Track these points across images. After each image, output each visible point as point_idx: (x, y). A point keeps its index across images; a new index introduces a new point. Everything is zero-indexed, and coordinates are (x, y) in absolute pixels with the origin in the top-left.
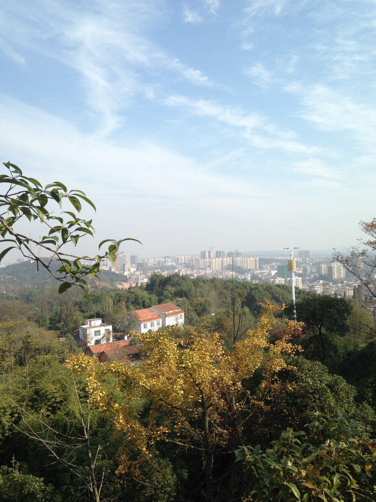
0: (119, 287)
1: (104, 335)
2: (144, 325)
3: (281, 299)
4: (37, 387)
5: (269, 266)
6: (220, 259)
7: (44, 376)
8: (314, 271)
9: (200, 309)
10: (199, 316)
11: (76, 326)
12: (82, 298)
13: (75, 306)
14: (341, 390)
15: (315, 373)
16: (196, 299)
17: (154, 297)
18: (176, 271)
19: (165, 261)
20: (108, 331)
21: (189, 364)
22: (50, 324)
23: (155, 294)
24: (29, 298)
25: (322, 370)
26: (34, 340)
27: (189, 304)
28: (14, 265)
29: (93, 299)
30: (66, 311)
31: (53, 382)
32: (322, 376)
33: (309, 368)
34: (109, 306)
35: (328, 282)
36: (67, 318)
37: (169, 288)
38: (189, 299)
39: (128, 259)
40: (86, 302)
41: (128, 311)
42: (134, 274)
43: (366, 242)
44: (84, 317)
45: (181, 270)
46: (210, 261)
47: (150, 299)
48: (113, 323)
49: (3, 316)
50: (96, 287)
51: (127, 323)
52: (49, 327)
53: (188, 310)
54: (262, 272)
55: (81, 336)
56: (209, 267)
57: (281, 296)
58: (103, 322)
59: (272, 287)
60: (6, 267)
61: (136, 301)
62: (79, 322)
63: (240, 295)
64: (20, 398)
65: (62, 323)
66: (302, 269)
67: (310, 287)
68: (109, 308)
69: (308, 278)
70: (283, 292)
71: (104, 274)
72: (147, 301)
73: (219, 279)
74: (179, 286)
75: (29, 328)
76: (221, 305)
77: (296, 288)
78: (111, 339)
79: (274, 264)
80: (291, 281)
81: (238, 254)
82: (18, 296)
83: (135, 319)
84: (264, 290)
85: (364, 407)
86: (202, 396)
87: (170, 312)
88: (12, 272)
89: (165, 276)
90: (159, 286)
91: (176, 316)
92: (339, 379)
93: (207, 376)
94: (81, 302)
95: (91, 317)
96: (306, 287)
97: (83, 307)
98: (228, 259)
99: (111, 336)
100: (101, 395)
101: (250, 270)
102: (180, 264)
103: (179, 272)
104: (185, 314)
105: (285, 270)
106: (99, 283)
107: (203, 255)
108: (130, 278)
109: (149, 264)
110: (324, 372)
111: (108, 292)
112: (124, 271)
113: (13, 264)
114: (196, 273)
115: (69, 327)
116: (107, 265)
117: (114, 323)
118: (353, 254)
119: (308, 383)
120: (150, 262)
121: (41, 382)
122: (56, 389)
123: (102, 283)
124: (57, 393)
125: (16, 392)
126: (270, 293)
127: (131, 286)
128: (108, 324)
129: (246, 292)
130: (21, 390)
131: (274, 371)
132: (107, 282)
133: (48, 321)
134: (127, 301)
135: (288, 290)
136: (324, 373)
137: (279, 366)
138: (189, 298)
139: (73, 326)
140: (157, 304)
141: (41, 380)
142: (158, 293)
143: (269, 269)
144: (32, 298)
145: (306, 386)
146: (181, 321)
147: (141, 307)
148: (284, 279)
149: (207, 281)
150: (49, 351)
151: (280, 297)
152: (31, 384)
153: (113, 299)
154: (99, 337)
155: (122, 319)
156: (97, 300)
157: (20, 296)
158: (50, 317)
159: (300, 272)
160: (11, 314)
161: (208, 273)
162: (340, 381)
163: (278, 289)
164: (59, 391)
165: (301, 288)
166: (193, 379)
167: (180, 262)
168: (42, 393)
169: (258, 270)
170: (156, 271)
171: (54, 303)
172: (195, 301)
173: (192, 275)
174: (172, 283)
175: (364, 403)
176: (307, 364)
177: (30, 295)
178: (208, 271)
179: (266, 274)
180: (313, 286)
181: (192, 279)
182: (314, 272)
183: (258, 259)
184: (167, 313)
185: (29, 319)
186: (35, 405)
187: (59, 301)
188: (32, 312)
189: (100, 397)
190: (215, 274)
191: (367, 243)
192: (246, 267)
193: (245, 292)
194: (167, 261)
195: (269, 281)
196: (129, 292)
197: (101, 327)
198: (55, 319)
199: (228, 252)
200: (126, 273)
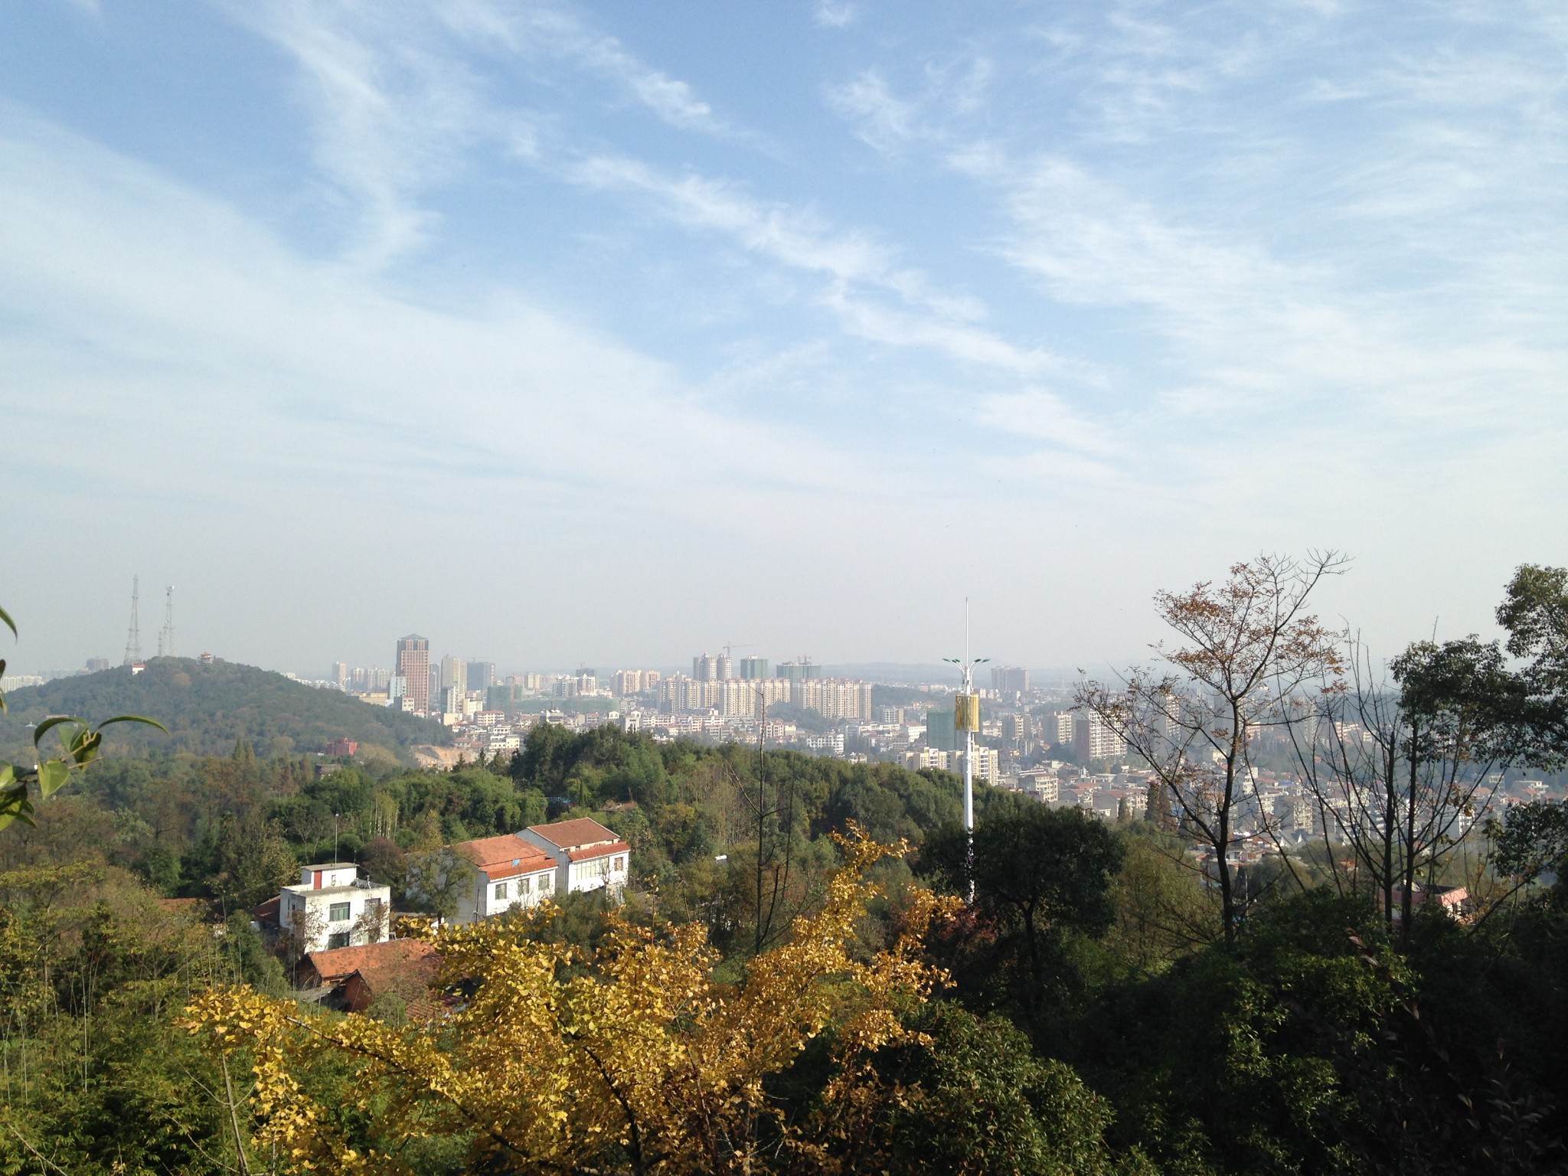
0: (424, 763)
1: (363, 917)
2: (498, 887)
3: (931, 815)
4: (114, 1088)
5: (901, 713)
6: (753, 685)
7: (141, 1052)
8: (1034, 731)
9: (679, 839)
10: (676, 861)
11: (271, 885)
12: (297, 795)
13: (269, 819)
14: (1067, 1107)
15: (991, 1055)
16: (668, 807)
17: (536, 799)
18: (614, 715)
19: (580, 682)
20: (376, 907)
21: (592, 1026)
22: (182, 876)
23: (539, 787)
24: (119, 788)
25: (1013, 1046)
26: (122, 928)
27: (647, 823)
28: (75, 678)
29: (334, 798)
30: (238, 838)
31: (169, 1073)
32: (1013, 1065)
33: (973, 1039)
34: (384, 825)
35: (1076, 768)
36: (240, 861)
37: (587, 770)
38: (647, 808)
39: (460, 676)
40: (308, 808)
41: (448, 842)
42: (475, 723)
43: (1174, 655)
44: (300, 858)
45: (629, 714)
46: (722, 690)
47: (523, 805)
48: (393, 879)
49: (23, 845)
50: (346, 761)
51: (441, 880)
52: (179, 888)
53: (642, 841)
54: (881, 728)
55: (285, 919)
56: (716, 707)
57: (933, 807)
58: (361, 874)
59: (907, 778)
60: (49, 685)
61: (475, 809)
62: (282, 873)
63: (808, 798)
64: (54, 1121)
65: (224, 875)
66: (1000, 724)
67: (1020, 780)
68: (384, 831)
69: (1016, 753)
70: (938, 793)
71: (378, 718)
72: (512, 810)
73: (747, 745)
74: (617, 765)
75: (111, 891)
76: (747, 830)
77: (979, 783)
78: (385, 931)
79: (917, 706)
80: (962, 763)
81: (808, 671)
82: (81, 782)
83: (469, 869)
84: (881, 785)
85: (1132, 1161)
86: (634, 1128)
87: (583, 847)
88: (65, 701)
89: (578, 731)
90: (554, 762)
91: (603, 861)
92: (1061, 1072)
93: (648, 1064)
94: (292, 809)
95: (323, 858)
96: (1010, 781)
97: (297, 825)
98: (778, 685)
99: (386, 922)
100: (300, 1121)
101: (843, 721)
102: (627, 695)
103: (622, 720)
104: (632, 854)
105: (951, 724)
106: (359, 746)
107: (700, 670)
108: (461, 734)
109: (525, 692)
110: (1020, 1051)
111: (385, 778)
112: (444, 711)
113: (72, 675)
114: (677, 725)
115: (246, 890)
116: (387, 690)
117: (396, 881)
118: (1135, 688)
119: (968, 1084)
120: (530, 685)
121: (128, 1069)
122: (177, 1093)
123: (366, 746)
124: (180, 1106)
125: (44, 1101)
126: (901, 796)
127: (461, 762)
128: (379, 882)
129: (827, 790)
130: (59, 1093)
131: (865, 1048)
132: (383, 744)
133: (177, 867)
134: (446, 809)
135: (956, 789)
136: (1017, 1053)
137: (882, 1032)
138: (647, 804)
139: (258, 886)
140: (545, 819)
141: (130, 1065)
142: (548, 784)
143: (901, 721)
144: (128, 789)
145: (959, 1096)
146: (619, 877)
147: (491, 829)
148: (944, 754)
149: (708, 752)
150: (171, 967)
151: (928, 810)
152: (93, 1077)
153: (399, 800)
154: (347, 925)
155: (424, 868)
156: (347, 801)
157: (87, 780)
158: (186, 855)
159: (996, 733)
160: (50, 839)
161: (714, 725)
162: (1065, 1080)
163: (925, 785)
164: (188, 1099)
165: (994, 784)
166: (603, 1071)
167: (625, 688)
168: (131, 1108)
169: (867, 724)
170: (548, 714)
171: (203, 810)
172: (667, 815)
173: (661, 731)
174: (595, 753)
175: (1134, 1149)
176: (970, 1026)
177: (123, 779)
178: (715, 721)
179: (891, 735)
180: (1031, 779)
181: (661, 745)
182: (1036, 736)
183: (869, 687)
184: (573, 849)
185: (112, 859)
186: (105, 1145)
187: (217, 801)
188: (123, 837)
189: (297, 1128)
190: (736, 730)
191: (1178, 657)
192: (832, 712)
193: (823, 790)
194: (584, 685)
195: (900, 758)
196: (455, 780)
197: (352, 893)
198: (202, 863)
199: (780, 664)
200: (449, 719)
